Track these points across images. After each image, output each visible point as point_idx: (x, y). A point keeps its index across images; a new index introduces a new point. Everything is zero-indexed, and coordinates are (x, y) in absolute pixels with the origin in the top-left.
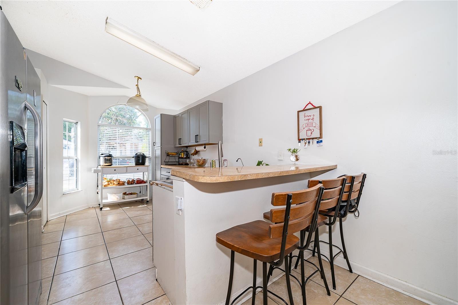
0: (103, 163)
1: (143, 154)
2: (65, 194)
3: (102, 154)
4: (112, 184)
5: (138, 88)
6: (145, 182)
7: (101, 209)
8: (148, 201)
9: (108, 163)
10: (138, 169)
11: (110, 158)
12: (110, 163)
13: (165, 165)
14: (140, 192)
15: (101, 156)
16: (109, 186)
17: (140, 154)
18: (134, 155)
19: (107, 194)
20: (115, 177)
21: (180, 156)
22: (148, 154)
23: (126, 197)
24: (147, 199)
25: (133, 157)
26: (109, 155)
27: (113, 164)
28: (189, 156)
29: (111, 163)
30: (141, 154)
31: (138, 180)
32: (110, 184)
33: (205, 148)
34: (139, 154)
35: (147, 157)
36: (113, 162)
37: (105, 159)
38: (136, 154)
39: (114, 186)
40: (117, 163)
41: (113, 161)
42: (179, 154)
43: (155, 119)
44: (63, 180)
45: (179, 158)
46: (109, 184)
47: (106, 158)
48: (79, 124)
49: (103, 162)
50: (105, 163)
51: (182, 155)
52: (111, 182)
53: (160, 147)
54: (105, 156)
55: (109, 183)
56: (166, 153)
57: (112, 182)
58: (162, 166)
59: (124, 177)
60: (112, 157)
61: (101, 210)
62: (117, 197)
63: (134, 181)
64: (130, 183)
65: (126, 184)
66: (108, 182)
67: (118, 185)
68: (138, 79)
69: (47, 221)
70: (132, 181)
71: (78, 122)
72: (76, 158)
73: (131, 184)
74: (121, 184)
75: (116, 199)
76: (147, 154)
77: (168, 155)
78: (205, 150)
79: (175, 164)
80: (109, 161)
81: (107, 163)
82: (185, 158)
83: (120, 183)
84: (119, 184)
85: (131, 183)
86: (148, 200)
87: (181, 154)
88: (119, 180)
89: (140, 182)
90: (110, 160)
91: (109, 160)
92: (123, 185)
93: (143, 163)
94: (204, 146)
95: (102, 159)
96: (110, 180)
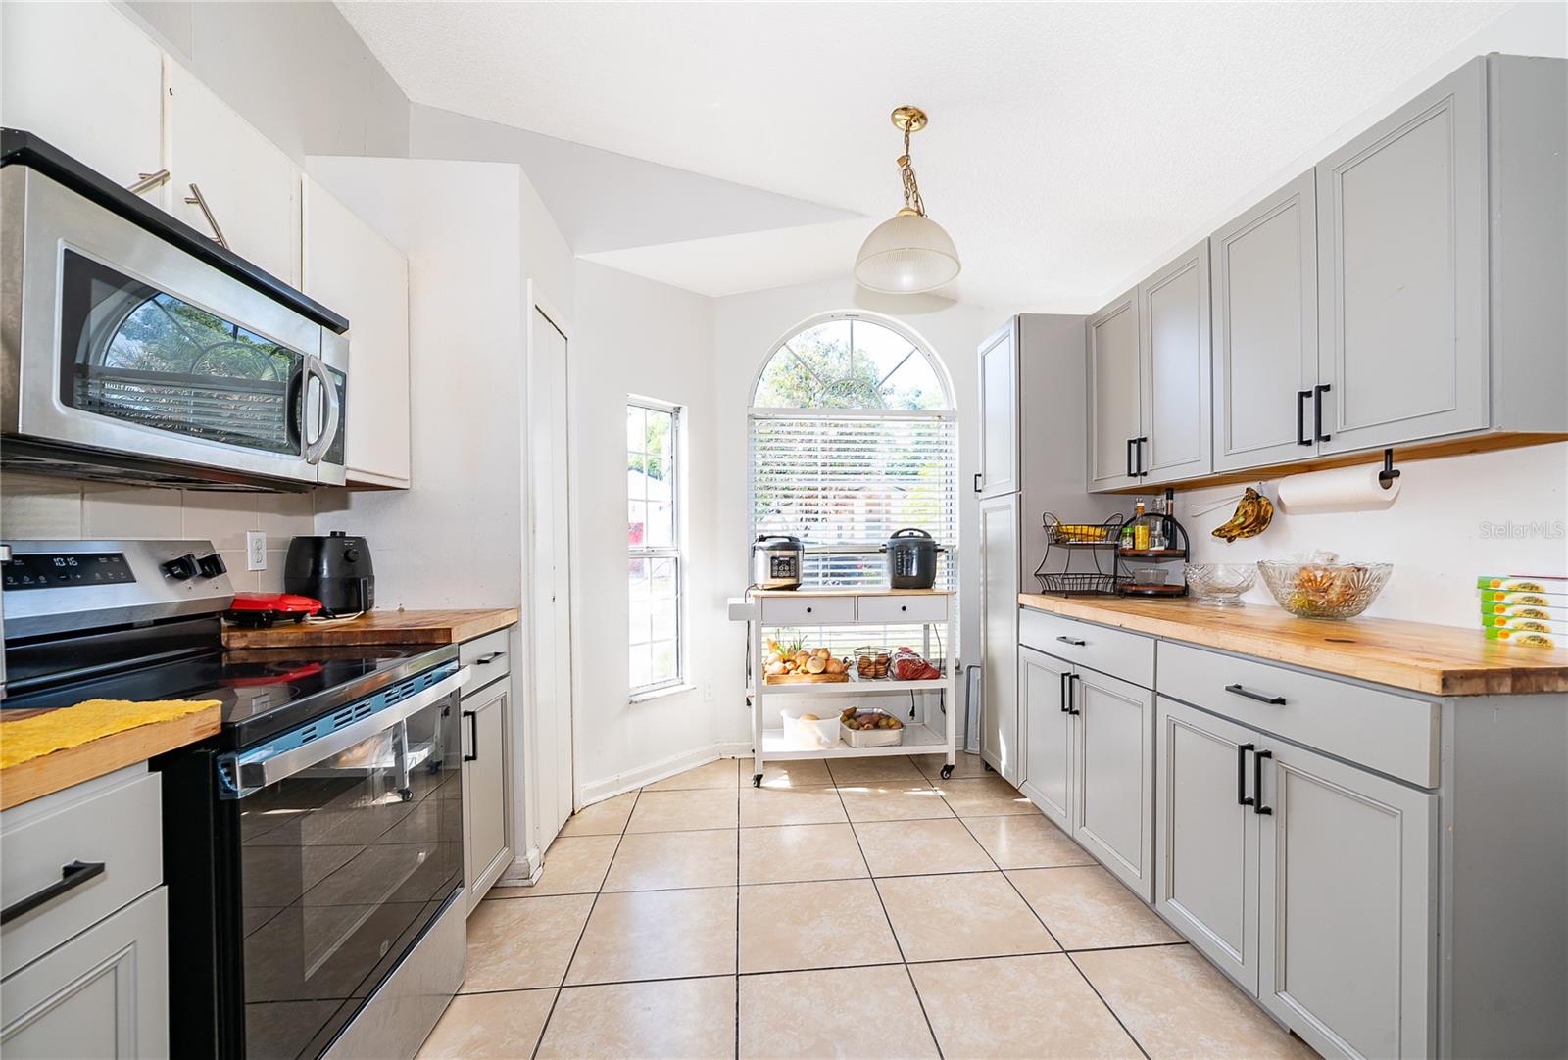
0: (766, 578)
1: (927, 535)
2: (636, 703)
3: (763, 539)
4: (799, 670)
5: (909, 176)
6: (936, 675)
7: (758, 779)
8: (952, 767)
9: (784, 577)
10: (904, 609)
11: (791, 553)
12: (790, 577)
13: (1043, 593)
14: (912, 714)
15: (758, 544)
16: (790, 681)
17: (912, 535)
18: (884, 538)
19: (784, 713)
20: (813, 637)
21: (1127, 543)
22: (943, 534)
23: (855, 736)
24: (945, 755)
25: (881, 551)
26: (787, 540)
27: (805, 579)
28: (1181, 546)
29: (796, 576)
30: (916, 533)
31: (904, 661)
32: (793, 672)
33: (1387, 477)
34: (907, 533)
35: (942, 550)
36: (804, 571)
37: (773, 558)
38: (895, 536)
39: (807, 680)
40: (817, 575)
41: (805, 567)
42: (1120, 535)
43: (984, 358)
44: (631, 642)
45: (1121, 555)
46: (788, 673)
47: (778, 553)
48: (684, 415)
49: (766, 572)
50: (773, 577)
51: (1141, 538)
52: (794, 662)
53: (1012, 500)
54: (773, 548)
55: (789, 666)
56: (1046, 527)
57: (798, 663)
58: (1025, 599)
59: (846, 642)
60: (800, 552)
61: (758, 786)
62: (821, 734)
63: (889, 660)
64: (872, 673)
65: (853, 672)
66: (785, 662)
67: (823, 676)
68: (909, 124)
69: (573, 814)
70: (878, 663)
71: (679, 408)
72: (675, 554)
73: (876, 677)
74: (831, 673)
75: (814, 740)
76: (939, 537)
77: (1059, 538)
78: (1389, 494)
79: (1093, 587)
80: (787, 568)
81: (778, 577)
82: (1159, 557)
83: (833, 672)
84: (825, 672)
85: (877, 671)
86: (951, 760)
87: (1133, 535)
88: (824, 656)
89: (916, 669)
90: (792, 562)
91: (788, 564)
92: (842, 681)
93: (925, 581)
94: (1380, 467)
95: (762, 559)
96: (794, 649)
